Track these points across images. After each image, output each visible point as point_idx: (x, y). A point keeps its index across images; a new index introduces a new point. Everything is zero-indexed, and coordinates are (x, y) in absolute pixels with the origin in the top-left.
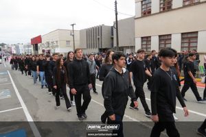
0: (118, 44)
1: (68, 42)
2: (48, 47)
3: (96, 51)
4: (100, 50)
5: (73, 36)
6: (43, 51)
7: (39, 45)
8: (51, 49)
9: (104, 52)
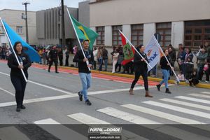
1: (19, 28)
5: (26, 19)
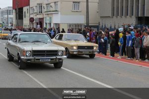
1: (76, 3)
2: (41, 12)
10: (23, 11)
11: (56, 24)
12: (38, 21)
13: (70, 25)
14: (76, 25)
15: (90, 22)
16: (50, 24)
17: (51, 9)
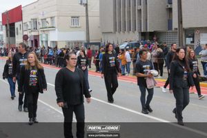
0: (180, 22)
1: (75, 18)
2: (36, 29)
3: (135, 37)
4: (144, 35)
6: (25, 38)
7: (17, 25)
8: (40, 33)
9: (152, 39)
10: (14, 28)
11: (53, 42)
12: (33, 39)
13: (69, 43)
14: (75, 42)
15: (90, 39)
16: (47, 42)
17: (48, 25)
